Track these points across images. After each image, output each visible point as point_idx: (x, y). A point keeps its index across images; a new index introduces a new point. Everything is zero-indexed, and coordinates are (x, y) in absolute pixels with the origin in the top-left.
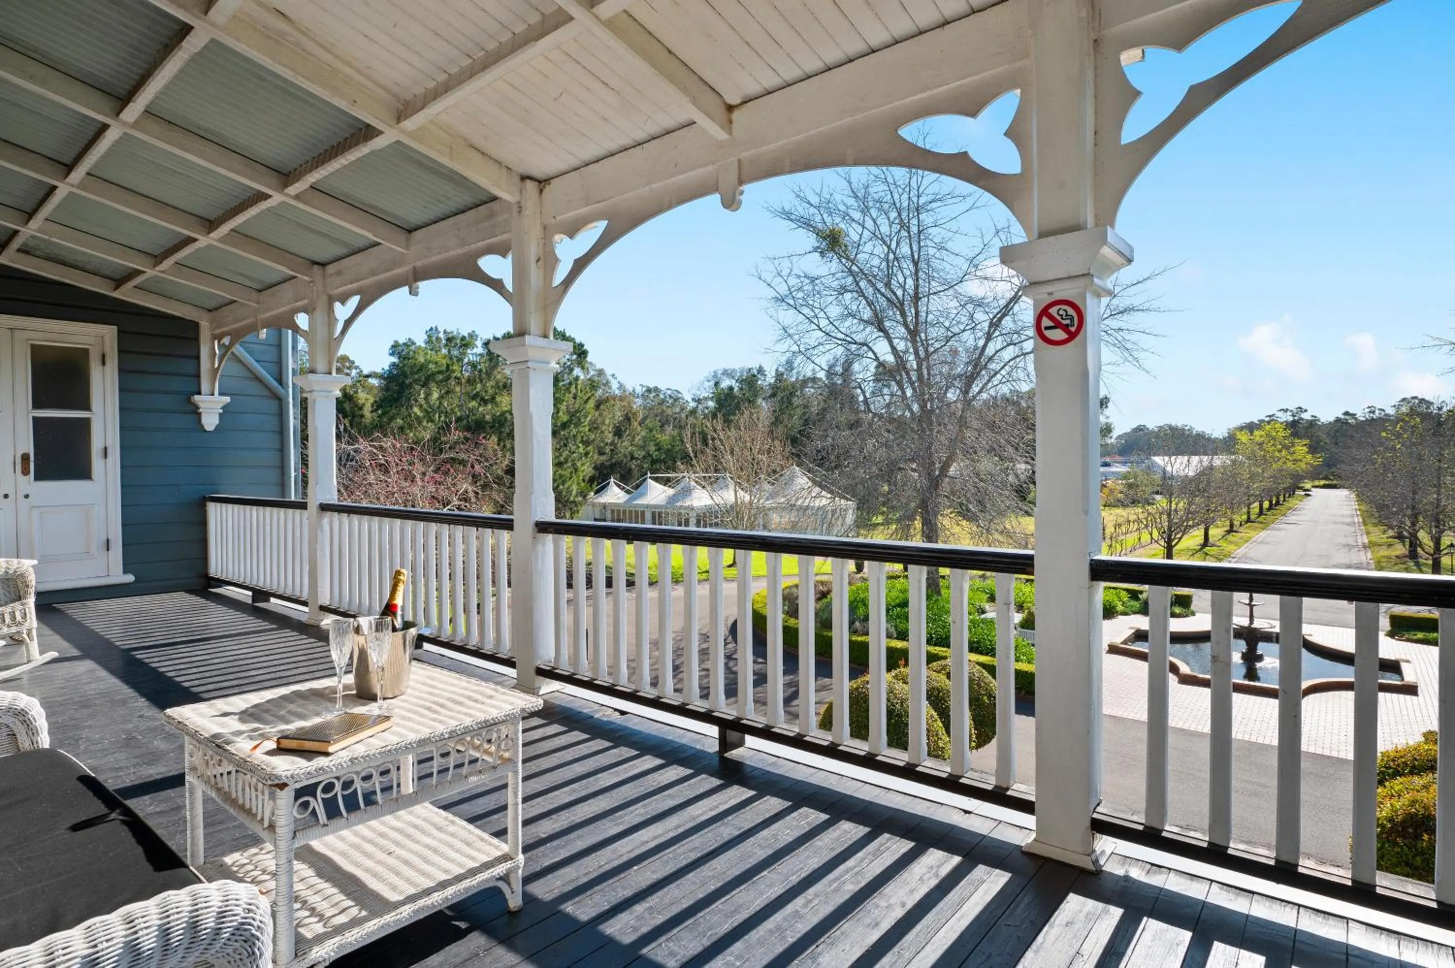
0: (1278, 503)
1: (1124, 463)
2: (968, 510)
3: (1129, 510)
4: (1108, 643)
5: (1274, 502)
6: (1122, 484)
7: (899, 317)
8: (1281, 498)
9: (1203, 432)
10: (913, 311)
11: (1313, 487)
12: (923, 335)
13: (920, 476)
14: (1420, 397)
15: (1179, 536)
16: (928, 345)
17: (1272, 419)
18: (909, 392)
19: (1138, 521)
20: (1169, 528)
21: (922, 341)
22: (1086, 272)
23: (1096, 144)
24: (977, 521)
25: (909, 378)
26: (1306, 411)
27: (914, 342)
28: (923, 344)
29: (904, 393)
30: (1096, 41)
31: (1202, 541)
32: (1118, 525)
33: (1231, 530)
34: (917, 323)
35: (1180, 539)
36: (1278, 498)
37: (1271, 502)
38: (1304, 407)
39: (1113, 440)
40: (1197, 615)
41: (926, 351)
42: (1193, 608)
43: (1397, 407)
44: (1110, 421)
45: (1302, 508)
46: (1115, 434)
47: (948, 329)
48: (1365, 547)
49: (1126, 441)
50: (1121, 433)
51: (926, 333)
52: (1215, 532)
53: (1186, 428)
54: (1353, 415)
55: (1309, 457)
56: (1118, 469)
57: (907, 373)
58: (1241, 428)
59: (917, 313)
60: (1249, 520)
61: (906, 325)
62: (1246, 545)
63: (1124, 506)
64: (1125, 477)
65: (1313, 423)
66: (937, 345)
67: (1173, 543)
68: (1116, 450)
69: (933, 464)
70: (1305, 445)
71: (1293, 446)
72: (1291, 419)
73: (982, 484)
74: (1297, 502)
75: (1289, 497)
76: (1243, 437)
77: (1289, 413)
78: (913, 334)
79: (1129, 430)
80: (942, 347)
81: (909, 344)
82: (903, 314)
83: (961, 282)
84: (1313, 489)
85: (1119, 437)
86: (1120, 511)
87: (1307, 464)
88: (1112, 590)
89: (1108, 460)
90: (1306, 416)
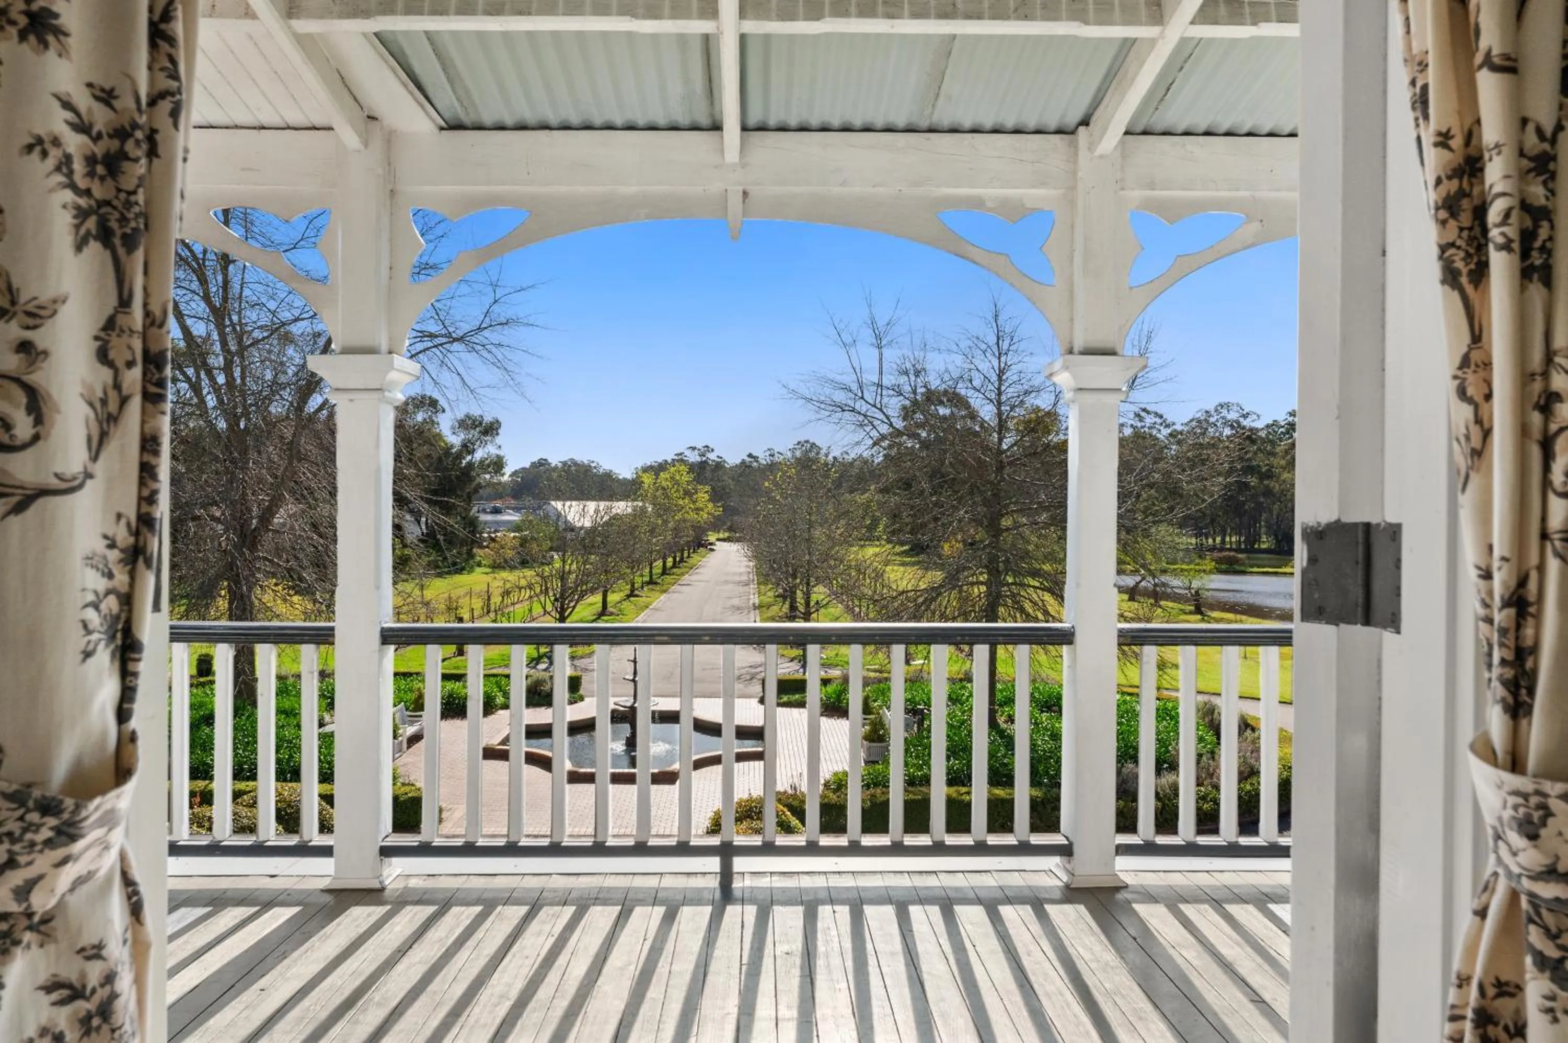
0: (682, 560)
1: (517, 509)
2: (301, 579)
3: (517, 573)
4: (484, 745)
5: (678, 559)
6: (514, 537)
7: (195, 285)
8: (686, 555)
9: (611, 471)
10: (220, 278)
11: (718, 540)
12: (235, 318)
13: (226, 530)
14: (811, 441)
15: (572, 604)
16: (243, 332)
17: (680, 460)
18: (211, 401)
19: (530, 587)
20: (562, 595)
21: (233, 325)
22: (379, 387)
23: (391, 278)
24: (314, 594)
25: (212, 379)
26: (713, 450)
27: (220, 327)
28: (234, 329)
29: (202, 401)
30: (392, 191)
31: (600, 609)
32: (507, 593)
33: (632, 594)
34: (225, 299)
35: (574, 607)
36: (682, 554)
37: (674, 558)
38: (711, 446)
39: (506, 478)
40: (587, 700)
41: (240, 342)
42: (582, 692)
43: (793, 450)
44: (501, 453)
45: (704, 566)
46: (508, 470)
47: (274, 313)
48: (755, 607)
49: (522, 478)
50: (517, 468)
51: (239, 313)
52: (613, 598)
53: (593, 465)
54: (756, 458)
55: (710, 505)
56: (512, 517)
57: (209, 373)
58: (646, 470)
59: (226, 284)
60: (651, 582)
61: (207, 298)
62: (645, 612)
63: (512, 568)
64: (517, 528)
65: (719, 465)
66: (257, 334)
67: (566, 614)
68: (509, 491)
69: (249, 510)
70: (707, 492)
71: (696, 493)
72: (698, 459)
73: (322, 541)
74: (700, 559)
75: (694, 552)
76: (647, 479)
77: (696, 452)
78: (219, 314)
79: (527, 465)
80: (264, 338)
81: (212, 326)
82: (203, 281)
83: (294, 248)
84: (717, 543)
85: (515, 474)
86: (504, 574)
87: (708, 513)
88: (491, 679)
89: (498, 504)
90: (712, 456)
